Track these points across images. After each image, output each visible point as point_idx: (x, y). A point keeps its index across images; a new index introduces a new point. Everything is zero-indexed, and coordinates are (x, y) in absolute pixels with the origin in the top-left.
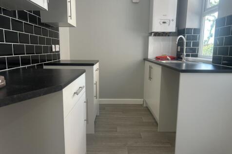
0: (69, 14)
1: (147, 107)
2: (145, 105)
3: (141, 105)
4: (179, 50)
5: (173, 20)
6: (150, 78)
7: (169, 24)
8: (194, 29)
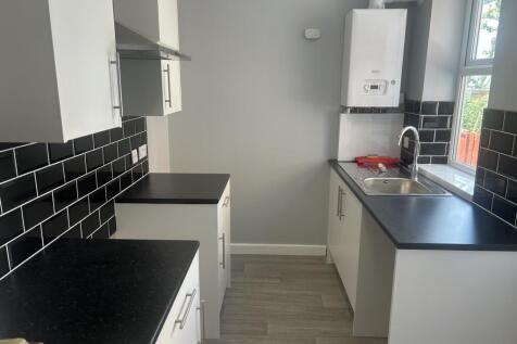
0: (166, 97)
1: (333, 265)
2: (329, 261)
3: (322, 259)
4: (406, 145)
5: (393, 82)
6: (340, 213)
7: (385, 92)
8: (441, 103)
